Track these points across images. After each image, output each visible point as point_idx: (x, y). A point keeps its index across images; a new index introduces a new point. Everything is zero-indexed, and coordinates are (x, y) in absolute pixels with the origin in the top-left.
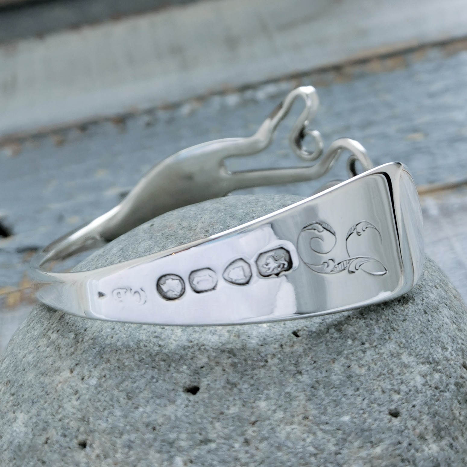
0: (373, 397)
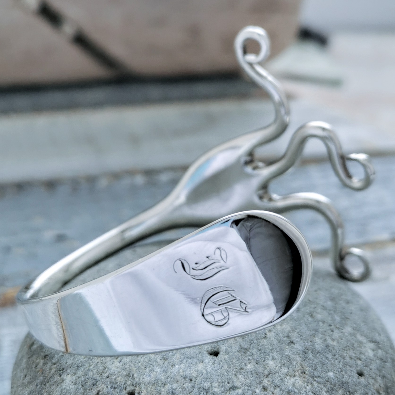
0: (345, 361)
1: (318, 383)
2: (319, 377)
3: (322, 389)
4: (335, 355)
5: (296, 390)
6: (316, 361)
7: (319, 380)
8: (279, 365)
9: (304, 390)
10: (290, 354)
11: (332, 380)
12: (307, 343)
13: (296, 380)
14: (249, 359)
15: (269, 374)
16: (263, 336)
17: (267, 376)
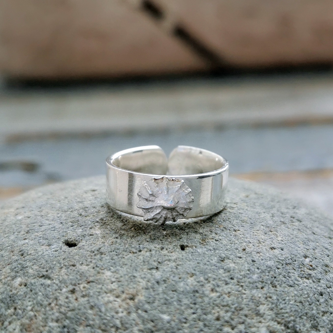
0: (205, 316)
1: (140, 316)
2: (146, 311)
3: (137, 324)
4: (195, 304)
5: (103, 309)
6: (161, 296)
7: (144, 314)
8: (113, 280)
9: (113, 313)
10: (138, 277)
11: (160, 324)
12: (174, 277)
13: (115, 301)
14: (91, 262)
15: (93, 282)
16: (135, 251)
17: (89, 282)
